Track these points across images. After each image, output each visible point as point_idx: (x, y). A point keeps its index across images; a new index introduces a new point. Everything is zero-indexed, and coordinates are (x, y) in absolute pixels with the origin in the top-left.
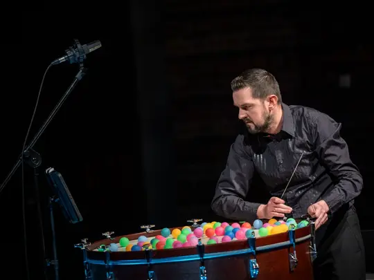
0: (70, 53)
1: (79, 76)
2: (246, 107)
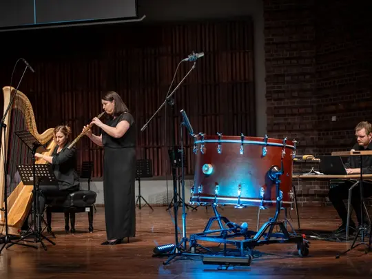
0: (190, 57)
1: (193, 67)
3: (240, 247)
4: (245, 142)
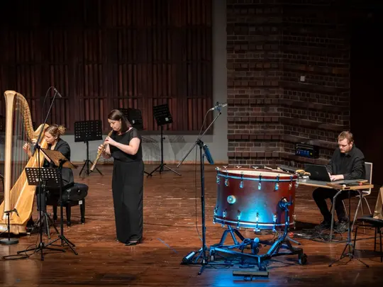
3: (257, 261)
4: (262, 180)
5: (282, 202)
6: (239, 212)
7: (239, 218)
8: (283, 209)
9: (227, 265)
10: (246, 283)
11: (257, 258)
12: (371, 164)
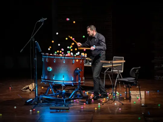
0: (41, 20)
1: (42, 24)
2: (89, 32)
3: (64, 102)
4: (65, 58)
5: (76, 70)
6: (54, 75)
7: (54, 79)
8: (77, 74)
9: (48, 105)
10: (57, 113)
11: (63, 100)
12: (123, 57)
